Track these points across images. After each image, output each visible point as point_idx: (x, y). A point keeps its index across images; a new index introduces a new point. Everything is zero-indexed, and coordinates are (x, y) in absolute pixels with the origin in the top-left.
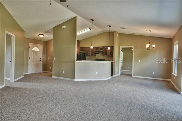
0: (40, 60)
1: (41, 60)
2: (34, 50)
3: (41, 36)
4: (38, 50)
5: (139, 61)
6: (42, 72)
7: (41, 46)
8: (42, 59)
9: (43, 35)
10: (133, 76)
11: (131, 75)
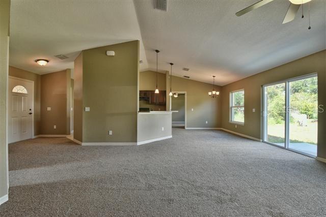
0: (30, 112)
1: (30, 114)
2: (16, 91)
3: (42, 63)
4: (25, 91)
5: (192, 110)
6: (33, 137)
7: (32, 84)
8: (33, 111)
9: (47, 61)
10: (186, 128)
11: (183, 127)
